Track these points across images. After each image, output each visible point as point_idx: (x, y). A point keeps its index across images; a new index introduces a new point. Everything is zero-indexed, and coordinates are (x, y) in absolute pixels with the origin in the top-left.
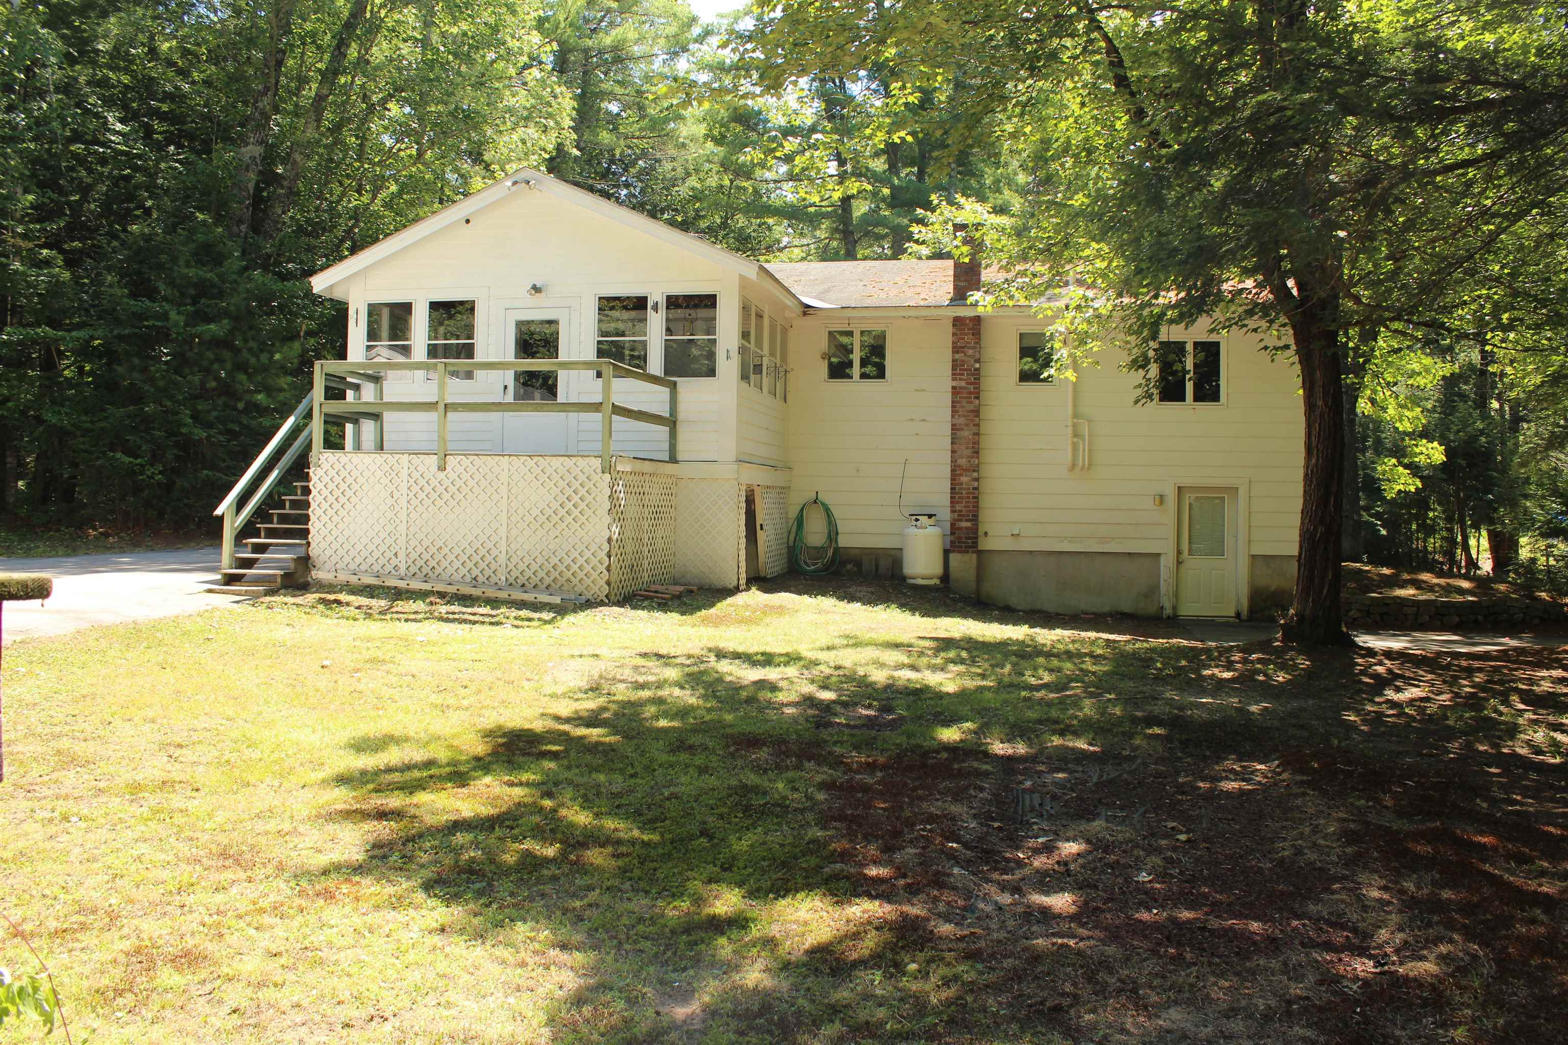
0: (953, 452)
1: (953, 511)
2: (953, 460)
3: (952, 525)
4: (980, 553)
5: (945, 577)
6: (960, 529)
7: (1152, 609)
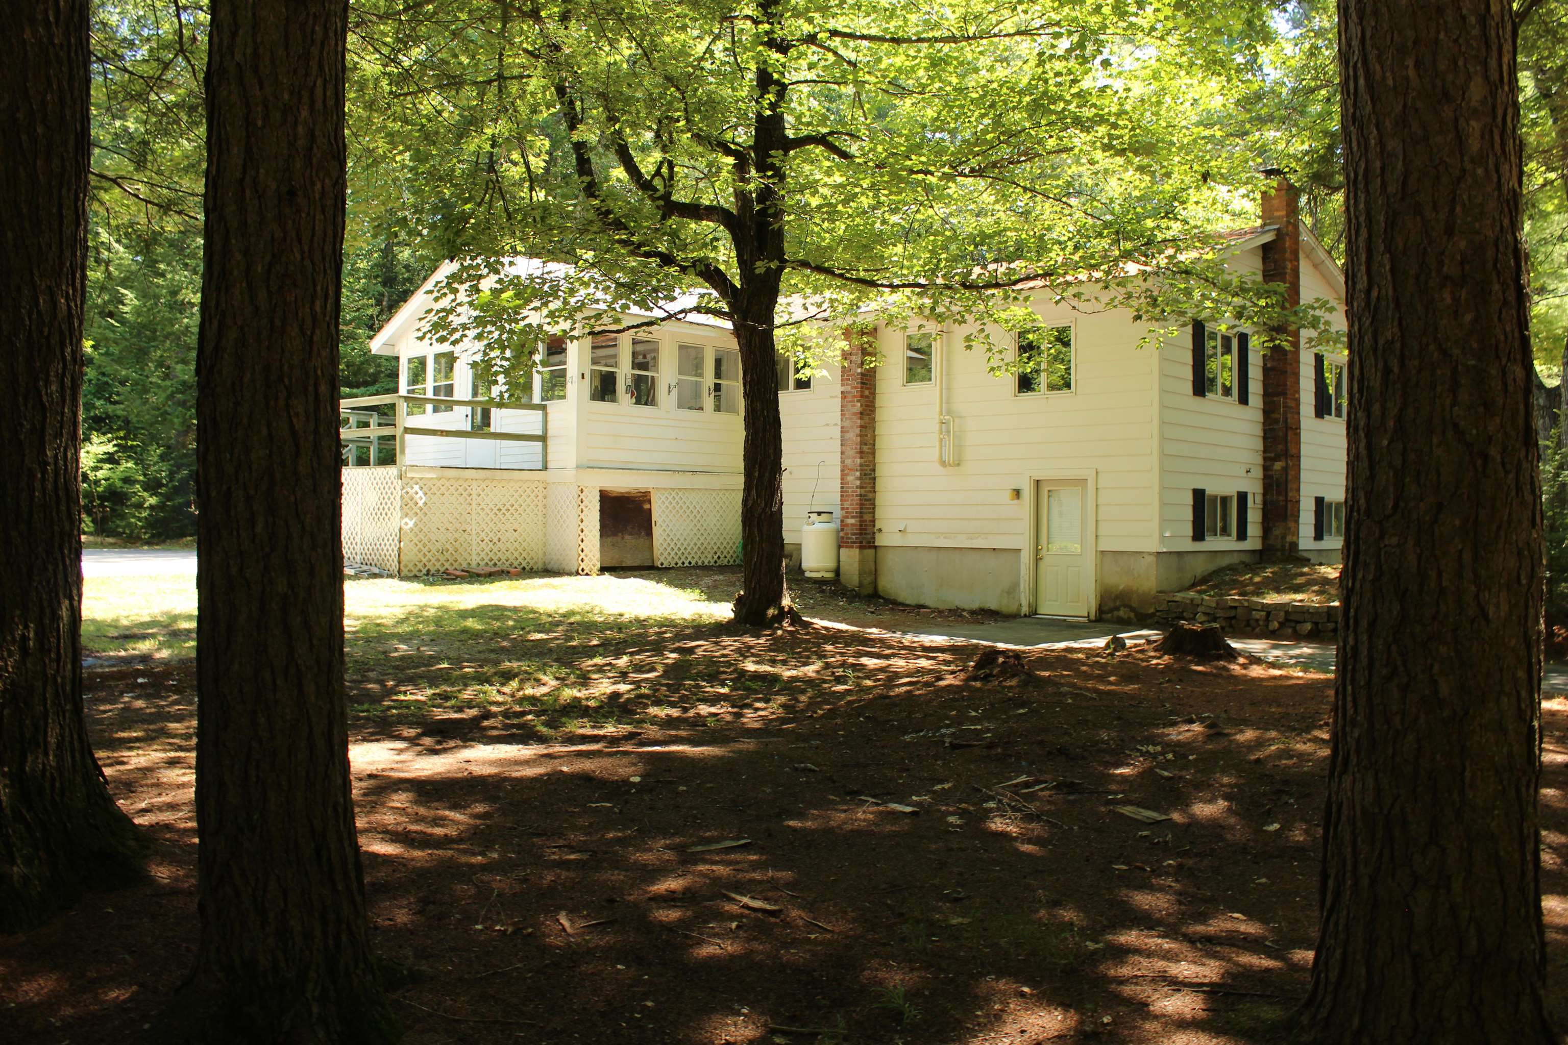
0: (842, 453)
1: (842, 509)
2: (842, 462)
3: (842, 521)
4: (875, 547)
5: (837, 571)
6: (847, 525)
7: (1013, 609)
